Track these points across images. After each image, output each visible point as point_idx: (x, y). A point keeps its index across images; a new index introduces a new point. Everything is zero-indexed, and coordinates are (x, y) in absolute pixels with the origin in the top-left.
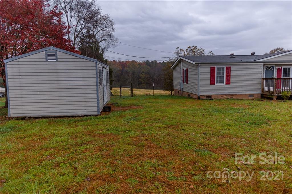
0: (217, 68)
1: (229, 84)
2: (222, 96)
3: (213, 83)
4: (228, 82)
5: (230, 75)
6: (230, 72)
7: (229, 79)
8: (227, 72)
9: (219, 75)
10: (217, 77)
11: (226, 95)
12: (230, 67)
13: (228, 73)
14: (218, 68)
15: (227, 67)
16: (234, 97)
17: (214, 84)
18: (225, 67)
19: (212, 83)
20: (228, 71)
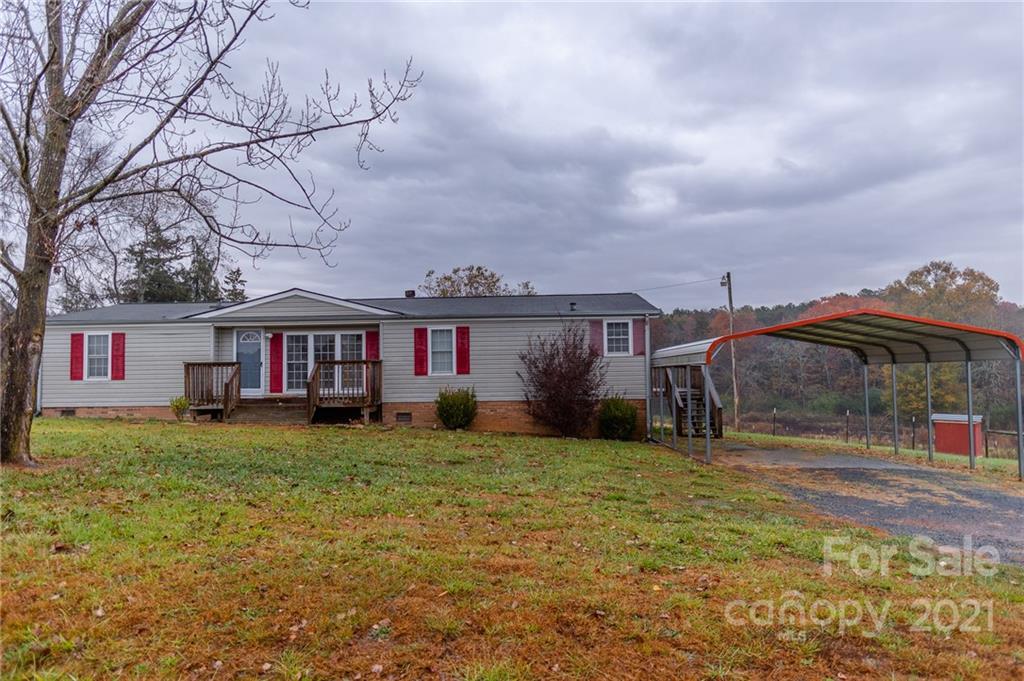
0: (89, 336)
1: (122, 378)
2: (105, 410)
3: (79, 375)
4: (119, 373)
5: (123, 356)
6: (124, 348)
7: (121, 365)
8: (116, 348)
9: (95, 356)
10: (91, 361)
11: (115, 409)
12: (124, 335)
13: (117, 350)
14: (93, 336)
15: (113, 334)
16: (137, 415)
17: (81, 378)
18: (109, 333)
19: (76, 374)
20: (118, 345)
